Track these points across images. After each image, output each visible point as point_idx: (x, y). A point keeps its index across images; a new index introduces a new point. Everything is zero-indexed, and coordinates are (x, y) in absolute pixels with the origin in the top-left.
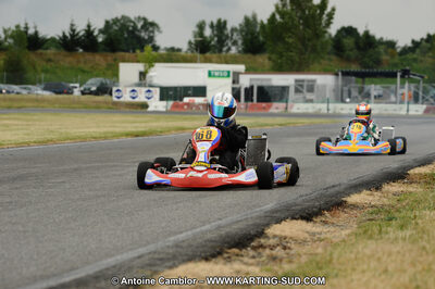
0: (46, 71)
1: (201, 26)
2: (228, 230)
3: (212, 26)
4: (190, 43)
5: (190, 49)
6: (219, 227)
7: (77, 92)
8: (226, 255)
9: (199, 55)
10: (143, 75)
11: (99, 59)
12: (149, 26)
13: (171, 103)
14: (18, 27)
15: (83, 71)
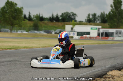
0: (45, 27)
1: (89, 15)
2: (97, 73)
3: (92, 15)
4: (86, 20)
5: (86, 21)
6: (94, 72)
7: (53, 33)
8: (96, 80)
9: (88, 23)
10: (72, 28)
11: (60, 24)
12: (74, 15)
13: (80, 36)
14: (37, 14)
15: (55, 27)
